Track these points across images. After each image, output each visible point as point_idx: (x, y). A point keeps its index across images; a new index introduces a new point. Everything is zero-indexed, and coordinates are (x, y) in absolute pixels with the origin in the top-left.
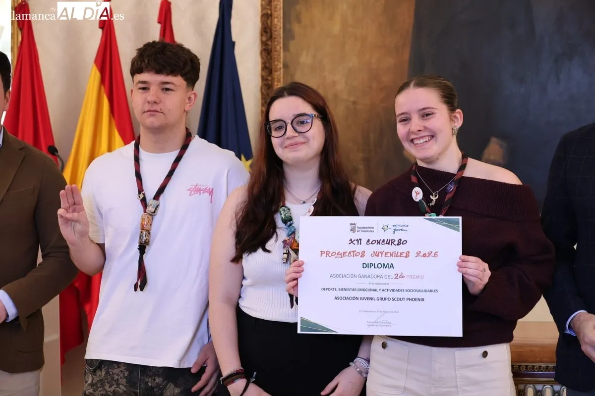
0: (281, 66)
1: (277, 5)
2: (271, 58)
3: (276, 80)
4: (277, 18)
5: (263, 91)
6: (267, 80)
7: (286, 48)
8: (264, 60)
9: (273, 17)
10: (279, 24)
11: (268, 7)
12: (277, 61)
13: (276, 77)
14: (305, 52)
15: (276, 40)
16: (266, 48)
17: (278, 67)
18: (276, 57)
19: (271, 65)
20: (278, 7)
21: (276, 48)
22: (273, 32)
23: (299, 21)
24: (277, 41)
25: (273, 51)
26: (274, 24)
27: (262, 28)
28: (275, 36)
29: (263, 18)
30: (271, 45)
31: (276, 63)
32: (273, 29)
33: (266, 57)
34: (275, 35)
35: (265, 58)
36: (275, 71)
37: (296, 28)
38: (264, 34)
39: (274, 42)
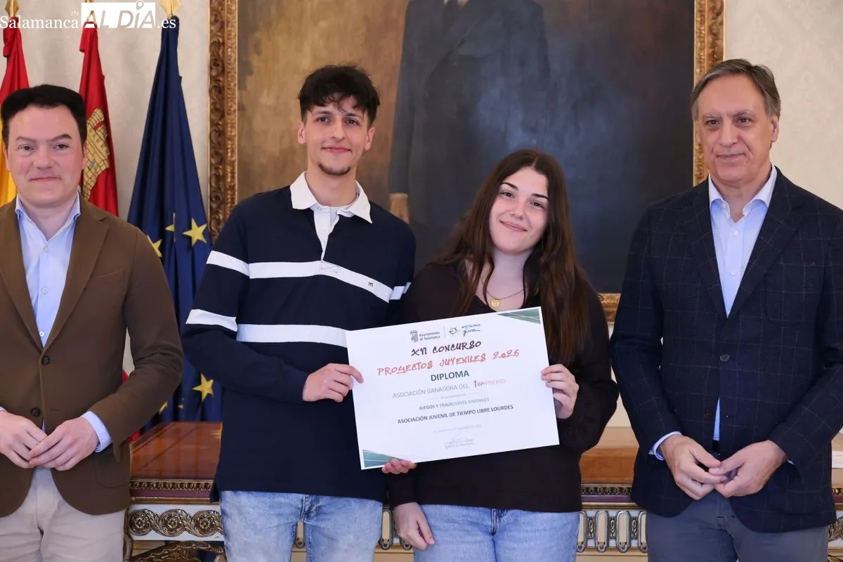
0: (237, 107)
1: (231, 31)
2: (223, 98)
3: (229, 125)
4: (231, 47)
5: (213, 138)
6: (218, 124)
7: (242, 85)
8: (214, 99)
9: (226, 47)
10: (233, 55)
11: (219, 34)
12: (232, 101)
13: (229, 121)
14: (265, 92)
15: (230, 75)
16: (217, 85)
17: (233, 109)
18: (229, 96)
19: (223, 106)
20: (233, 34)
21: (229, 85)
22: (226, 65)
23: (258, 53)
24: (232, 76)
25: (226, 88)
26: (228, 56)
27: (211, 61)
28: (229, 70)
29: (213, 48)
30: (224, 81)
31: (230, 104)
32: (226, 61)
33: (217, 96)
34: (228, 68)
35: (215, 98)
36: (228, 114)
37: (255, 61)
38: (213, 67)
39: (228, 77)
